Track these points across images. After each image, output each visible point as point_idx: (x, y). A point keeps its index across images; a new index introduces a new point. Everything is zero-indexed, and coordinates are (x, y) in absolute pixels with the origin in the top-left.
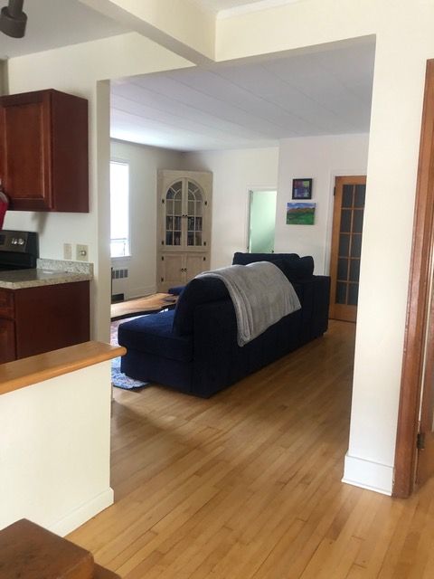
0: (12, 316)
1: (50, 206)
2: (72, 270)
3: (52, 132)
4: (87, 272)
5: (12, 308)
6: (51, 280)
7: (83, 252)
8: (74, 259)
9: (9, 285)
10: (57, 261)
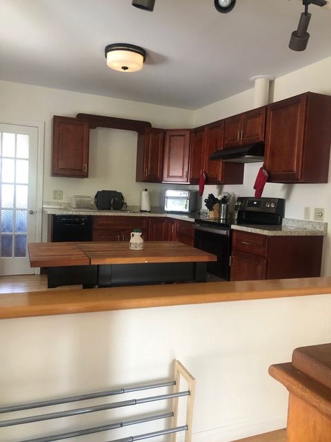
0: (266, 255)
1: (299, 178)
2: (309, 227)
3: (305, 122)
4: (322, 229)
5: (266, 250)
6: (295, 232)
7: (320, 214)
8: (312, 218)
9: (266, 233)
10: (298, 221)
